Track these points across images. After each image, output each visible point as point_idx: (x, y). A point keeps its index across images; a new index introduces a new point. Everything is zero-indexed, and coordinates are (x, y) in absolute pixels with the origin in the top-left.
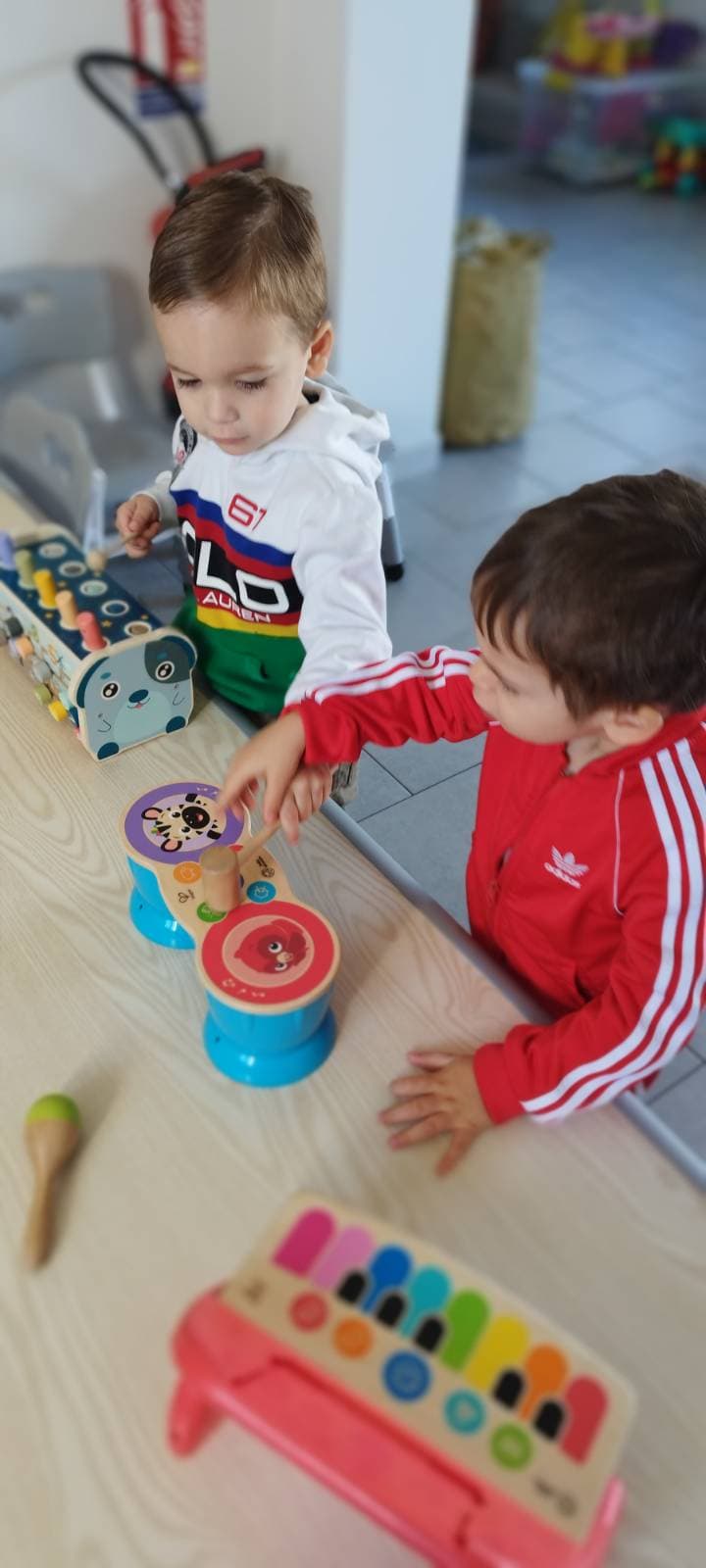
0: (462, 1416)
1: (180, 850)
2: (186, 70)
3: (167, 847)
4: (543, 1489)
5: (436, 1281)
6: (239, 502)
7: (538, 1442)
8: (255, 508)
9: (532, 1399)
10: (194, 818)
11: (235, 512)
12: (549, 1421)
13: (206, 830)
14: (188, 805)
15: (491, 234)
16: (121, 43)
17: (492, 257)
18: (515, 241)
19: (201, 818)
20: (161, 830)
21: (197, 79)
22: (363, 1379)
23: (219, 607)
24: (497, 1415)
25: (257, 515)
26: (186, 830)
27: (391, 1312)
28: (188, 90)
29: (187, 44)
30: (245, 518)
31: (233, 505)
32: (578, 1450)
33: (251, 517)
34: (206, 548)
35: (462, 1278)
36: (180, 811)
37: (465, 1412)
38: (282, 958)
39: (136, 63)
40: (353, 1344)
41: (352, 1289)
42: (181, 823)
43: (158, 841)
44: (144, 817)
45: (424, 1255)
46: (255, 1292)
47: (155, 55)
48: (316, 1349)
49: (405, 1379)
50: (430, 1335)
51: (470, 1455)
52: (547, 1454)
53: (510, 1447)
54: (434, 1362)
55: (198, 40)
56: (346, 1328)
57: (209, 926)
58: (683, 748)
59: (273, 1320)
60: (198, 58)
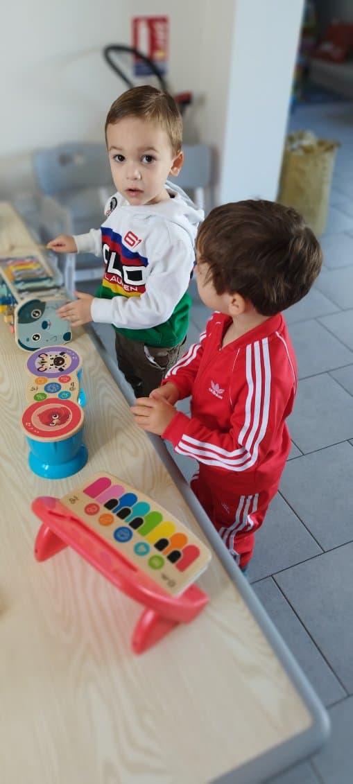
0: (140, 550)
1: (45, 372)
2: (159, 55)
3: (40, 369)
4: (164, 577)
5: (146, 507)
6: (130, 235)
7: (168, 563)
8: (137, 239)
9: (169, 549)
10: (58, 361)
11: (127, 239)
12: (174, 557)
13: (59, 367)
14: (59, 356)
15: (310, 140)
16: (127, 41)
17: (307, 151)
18: (321, 144)
19: (61, 362)
20: (42, 362)
21: (164, 60)
22: (107, 533)
23: (117, 283)
24: (154, 551)
25: (137, 242)
26: (52, 365)
27: (123, 514)
28: (159, 65)
29: (160, 42)
30: (132, 243)
31: (127, 236)
32: (182, 567)
33: (134, 242)
34: (114, 255)
35: (155, 507)
36: (54, 357)
37: (142, 549)
38: (55, 422)
39: (134, 51)
40: (105, 521)
41: (110, 505)
42: (52, 362)
43: (38, 366)
44: (39, 356)
45: (142, 498)
46: (73, 500)
47: (144, 47)
48: (92, 522)
49: (121, 535)
50: (137, 523)
51: (140, 562)
52: (170, 568)
53: (156, 562)
54: (135, 532)
55: (165, 41)
56: (105, 516)
57: (36, 401)
58: (265, 341)
59: (78, 511)
60: (165, 49)
